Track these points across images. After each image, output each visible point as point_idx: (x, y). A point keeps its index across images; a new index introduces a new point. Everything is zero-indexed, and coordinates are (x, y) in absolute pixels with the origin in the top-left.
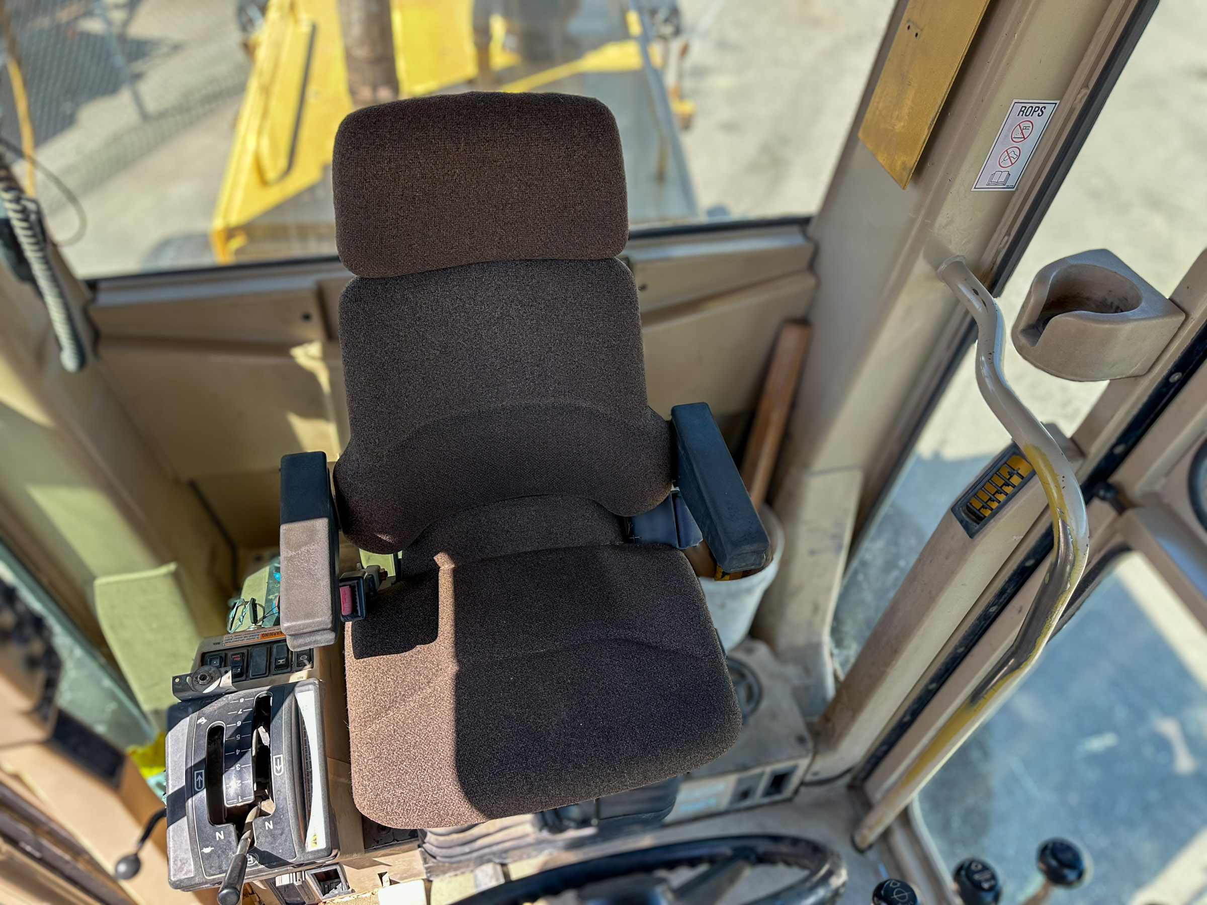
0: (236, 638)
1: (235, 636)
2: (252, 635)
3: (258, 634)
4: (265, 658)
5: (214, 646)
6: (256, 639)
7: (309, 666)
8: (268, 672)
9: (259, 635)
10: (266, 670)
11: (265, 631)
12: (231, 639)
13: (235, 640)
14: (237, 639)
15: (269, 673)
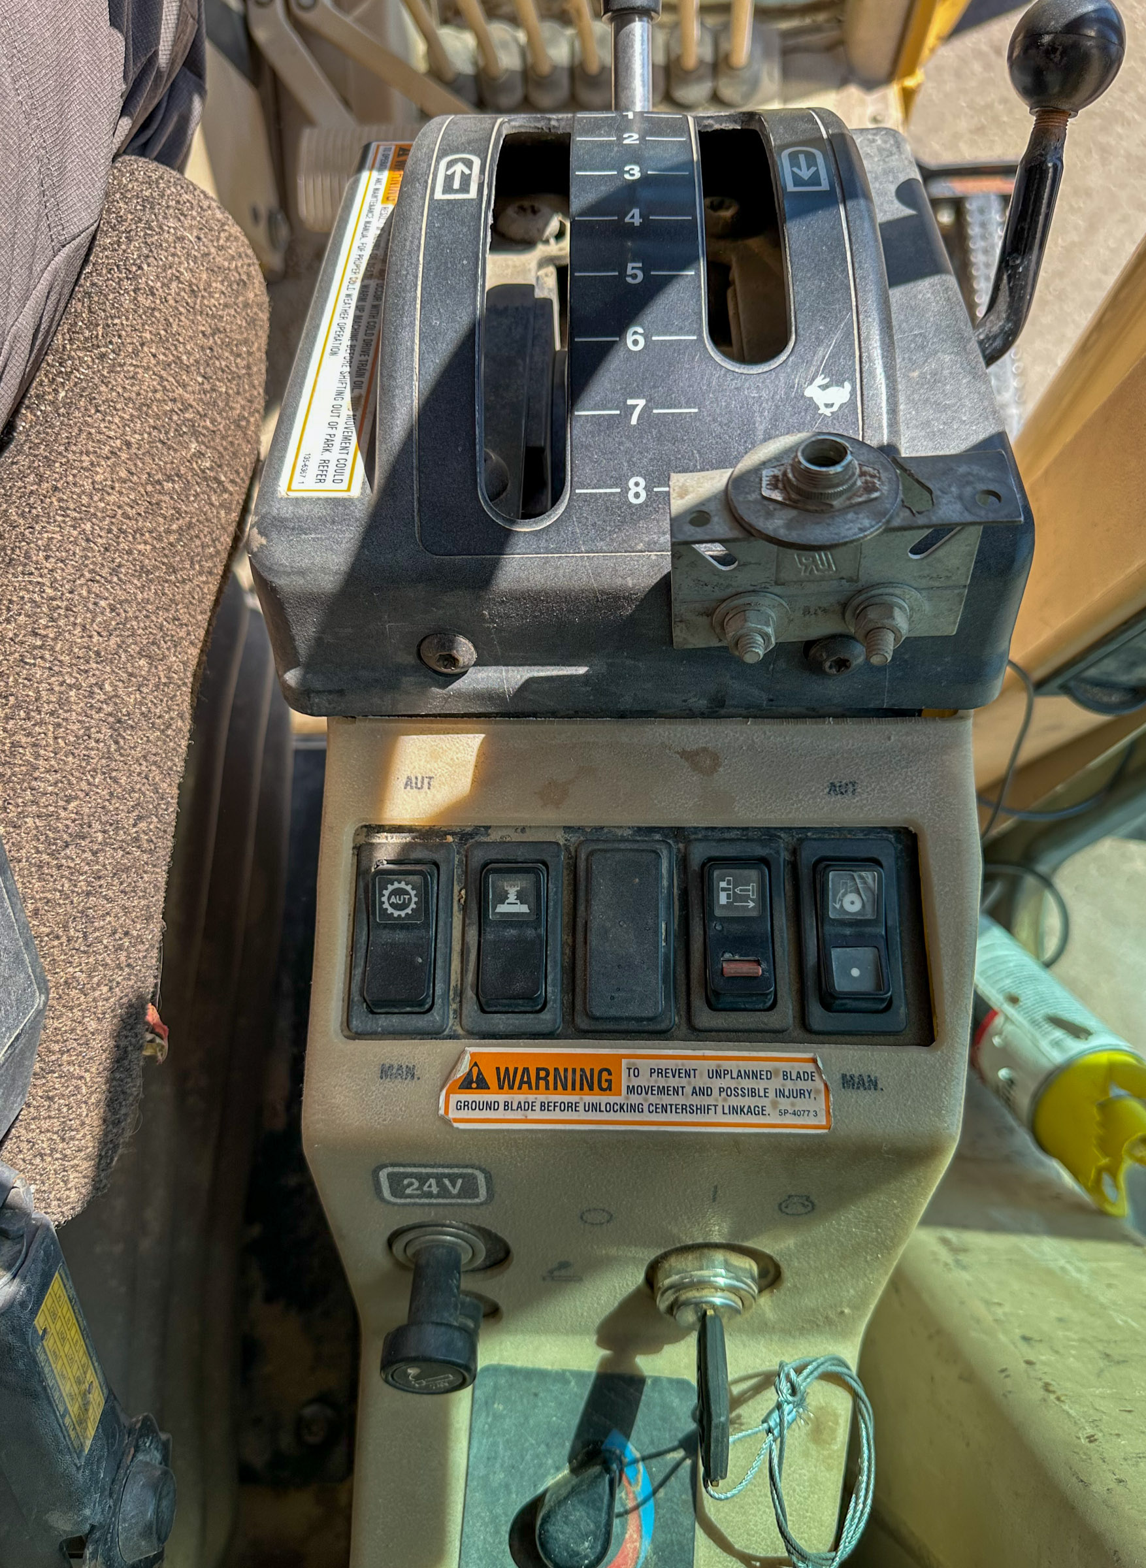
0: (753, 1093)
1: (762, 1112)
2: (666, 1100)
3: (635, 1099)
4: (594, 940)
5: (876, 1071)
6: (644, 1065)
7: (387, 847)
8: (582, 865)
9: (631, 1090)
10: (588, 871)
11: (595, 1107)
12: (780, 1093)
13: (760, 1085)
14: (747, 1084)
15: (576, 859)
